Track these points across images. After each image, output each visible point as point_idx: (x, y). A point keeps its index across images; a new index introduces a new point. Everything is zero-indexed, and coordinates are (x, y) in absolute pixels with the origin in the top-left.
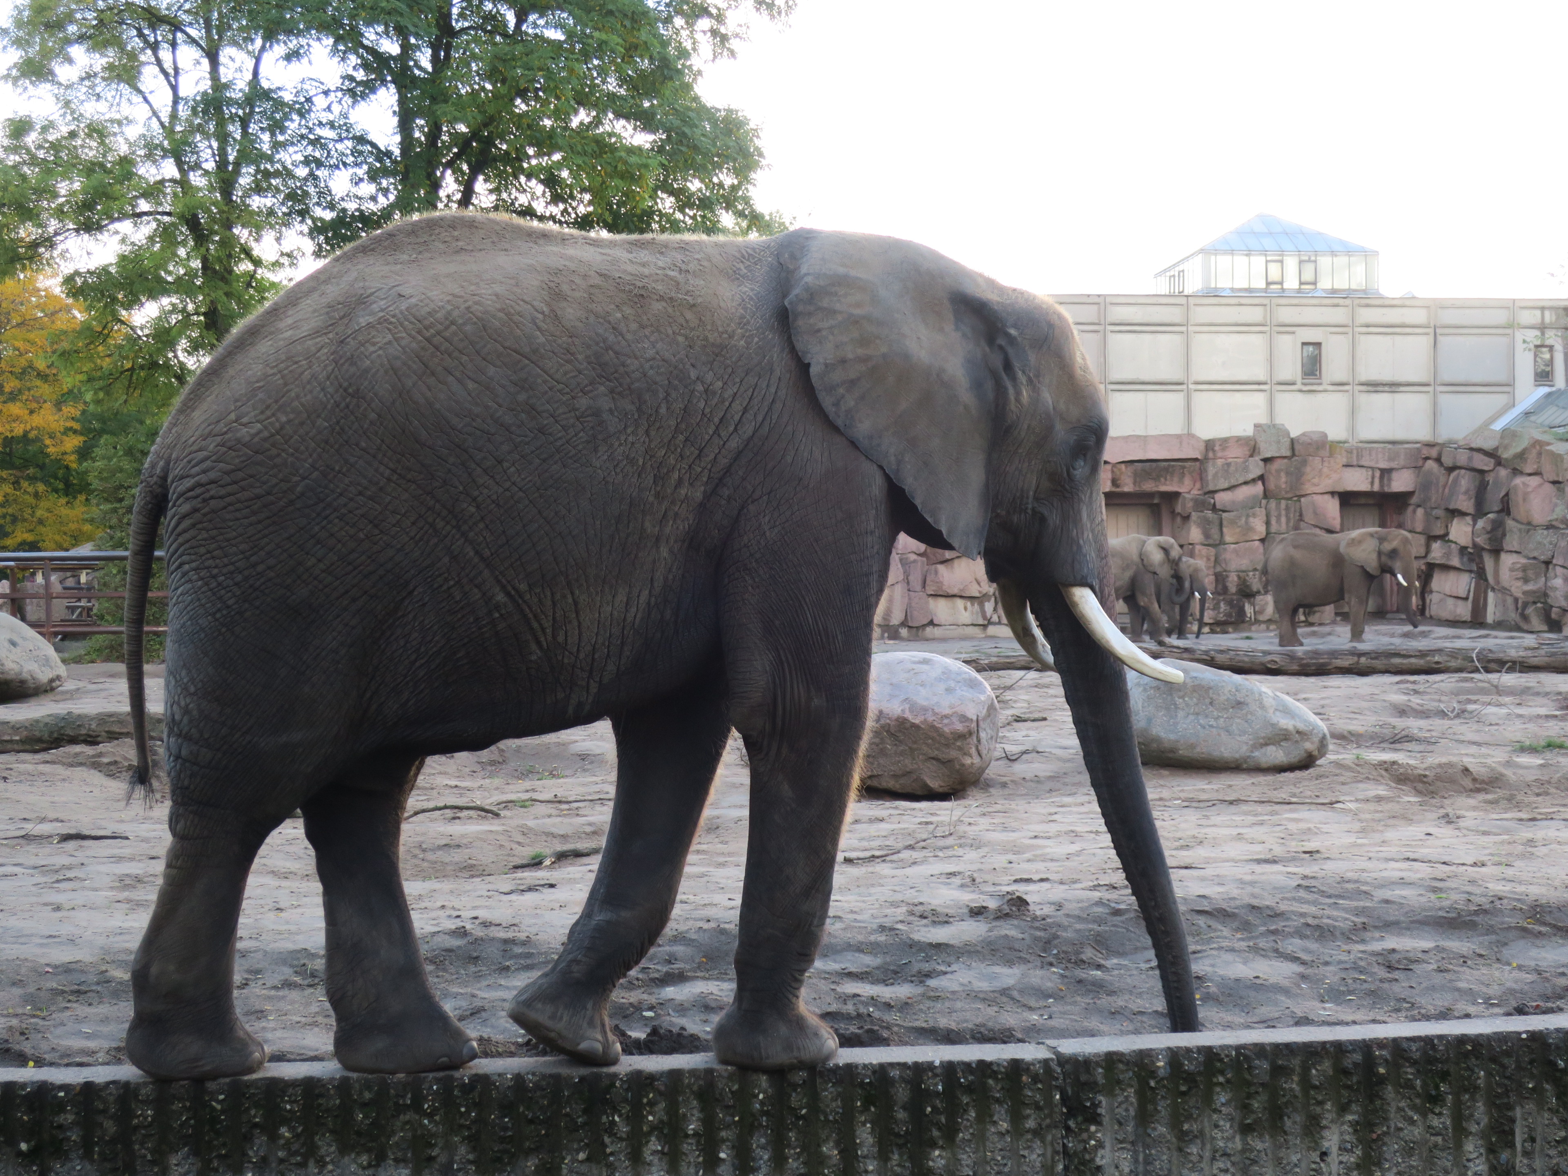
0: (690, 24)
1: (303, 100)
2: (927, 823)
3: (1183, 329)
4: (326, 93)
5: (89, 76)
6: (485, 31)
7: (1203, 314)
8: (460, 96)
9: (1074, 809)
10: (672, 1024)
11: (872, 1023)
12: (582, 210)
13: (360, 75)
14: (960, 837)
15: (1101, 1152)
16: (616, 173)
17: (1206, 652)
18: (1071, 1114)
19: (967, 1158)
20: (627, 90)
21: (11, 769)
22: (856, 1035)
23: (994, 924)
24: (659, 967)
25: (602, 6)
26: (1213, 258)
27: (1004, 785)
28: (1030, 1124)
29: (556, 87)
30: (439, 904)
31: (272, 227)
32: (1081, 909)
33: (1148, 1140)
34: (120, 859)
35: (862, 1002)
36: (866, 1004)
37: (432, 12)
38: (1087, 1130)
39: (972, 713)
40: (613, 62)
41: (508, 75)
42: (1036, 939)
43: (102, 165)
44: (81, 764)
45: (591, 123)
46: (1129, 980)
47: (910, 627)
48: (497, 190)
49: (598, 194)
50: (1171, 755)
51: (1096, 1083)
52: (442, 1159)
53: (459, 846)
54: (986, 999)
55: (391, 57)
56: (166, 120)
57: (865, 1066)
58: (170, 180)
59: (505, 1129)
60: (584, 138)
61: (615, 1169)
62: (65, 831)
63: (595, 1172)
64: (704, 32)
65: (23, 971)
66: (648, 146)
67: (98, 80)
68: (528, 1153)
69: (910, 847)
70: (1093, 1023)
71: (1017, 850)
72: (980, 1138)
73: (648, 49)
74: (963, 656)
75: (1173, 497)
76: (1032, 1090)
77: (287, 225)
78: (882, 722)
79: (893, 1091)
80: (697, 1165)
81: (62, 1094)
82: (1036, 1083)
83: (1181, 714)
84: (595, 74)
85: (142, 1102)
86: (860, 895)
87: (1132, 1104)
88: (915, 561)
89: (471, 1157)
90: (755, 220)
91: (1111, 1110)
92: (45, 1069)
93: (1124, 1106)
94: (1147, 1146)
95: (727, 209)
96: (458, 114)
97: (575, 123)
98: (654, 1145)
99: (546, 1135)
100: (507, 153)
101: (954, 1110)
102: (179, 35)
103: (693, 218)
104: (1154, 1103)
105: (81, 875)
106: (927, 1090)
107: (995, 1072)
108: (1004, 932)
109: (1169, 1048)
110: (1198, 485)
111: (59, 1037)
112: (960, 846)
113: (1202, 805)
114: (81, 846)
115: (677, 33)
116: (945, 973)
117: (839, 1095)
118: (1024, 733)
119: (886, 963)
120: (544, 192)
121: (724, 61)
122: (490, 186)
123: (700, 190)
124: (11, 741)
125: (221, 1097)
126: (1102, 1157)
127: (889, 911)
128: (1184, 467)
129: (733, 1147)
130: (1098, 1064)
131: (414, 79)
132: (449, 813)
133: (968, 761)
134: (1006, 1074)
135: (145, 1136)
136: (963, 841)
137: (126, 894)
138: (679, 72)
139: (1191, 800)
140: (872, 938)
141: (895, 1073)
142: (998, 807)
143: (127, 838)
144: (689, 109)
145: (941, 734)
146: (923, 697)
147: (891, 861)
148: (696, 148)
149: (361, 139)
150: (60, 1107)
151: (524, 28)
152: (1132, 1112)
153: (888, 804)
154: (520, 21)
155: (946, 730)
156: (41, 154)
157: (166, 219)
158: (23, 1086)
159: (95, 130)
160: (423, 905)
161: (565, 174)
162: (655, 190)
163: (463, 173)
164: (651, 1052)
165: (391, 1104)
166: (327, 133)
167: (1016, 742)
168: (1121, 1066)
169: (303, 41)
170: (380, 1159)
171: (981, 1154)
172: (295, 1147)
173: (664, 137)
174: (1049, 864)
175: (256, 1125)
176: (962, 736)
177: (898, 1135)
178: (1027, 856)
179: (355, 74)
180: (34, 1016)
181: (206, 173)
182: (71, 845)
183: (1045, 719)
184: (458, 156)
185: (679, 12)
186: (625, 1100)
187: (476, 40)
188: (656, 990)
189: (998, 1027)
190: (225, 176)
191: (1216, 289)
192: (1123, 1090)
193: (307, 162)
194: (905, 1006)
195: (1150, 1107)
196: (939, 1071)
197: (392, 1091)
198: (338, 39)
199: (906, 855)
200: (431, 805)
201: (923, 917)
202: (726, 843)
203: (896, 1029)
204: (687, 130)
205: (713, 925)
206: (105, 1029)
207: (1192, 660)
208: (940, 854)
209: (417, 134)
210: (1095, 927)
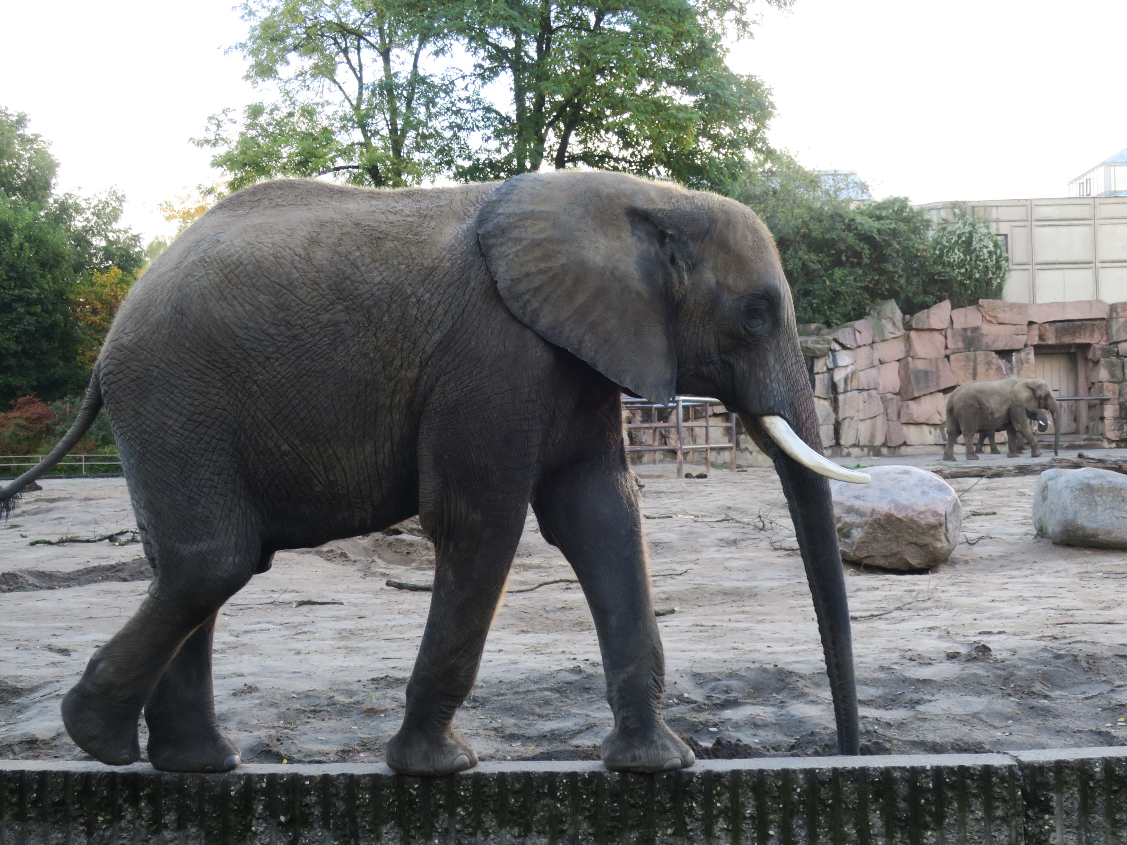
0: (720, 15)
1: (447, 83)
2: (911, 591)
3: (1092, 222)
4: (463, 77)
5: (301, 74)
6: (574, 28)
7: (1106, 210)
8: (557, 75)
9: (1021, 580)
10: (730, 737)
11: (877, 737)
12: (645, 153)
13: (487, 64)
14: (936, 601)
15: (1053, 835)
16: (669, 125)
17: (1115, 462)
18: (1030, 805)
19: (951, 838)
20: (676, 65)
22: (867, 746)
23: (966, 665)
24: (720, 696)
25: (657, 6)
26: (1112, 168)
27: (966, 562)
28: (999, 813)
29: (625, 66)
30: (561, 650)
31: (428, 174)
32: (1031, 654)
33: (1089, 826)
34: (338, 618)
35: (869, 722)
36: (873, 724)
37: (536, 17)
38: (1043, 818)
39: (941, 510)
40: (665, 45)
41: (591, 58)
42: (998, 676)
43: (311, 135)
45: (650, 90)
46: (1069, 707)
47: (889, 447)
48: (584, 141)
49: (657, 140)
50: (1092, 539)
51: (1048, 783)
52: (571, 832)
53: (572, 609)
54: (963, 721)
55: (508, 50)
56: (354, 102)
57: (875, 769)
58: (358, 144)
59: (615, 811)
60: (646, 101)
61: (694, 841)
62: (300, 599)
63: (679, 843)
64: (731, 21)
65: (277, 696)
66: (692, 105)
67: (308, 76)
68: (631, 828)
69: (899, 609)
70: (1044, 739)
71: (979, 610)
72: (962, 823)
73: (690, 35)
74: (931, 467)
75: (1086, 347)
76: (1000, 788)
77: (439, 172)
78: (875, 517)
79: (895, 787)
80: (753, 839)
81: (307, 783)
82: (1003, 783)
83: (1100, 509)
84: (653, 55)
85: (362, 788)
86: (864, 644)
87: (1076, 799)
88: (892, 399)
89: (590, 831)
90: (770, 154)
91: (1060, 803)
92: (296, 765)
93: (1070, 801)
94: (1088, 831)
95: (750, 147)
96: (556, 88)
97: (639, 90)
98: (722, 824)
99: (644, 815)
100: (591, 114)
101: (941, 802)
102: (362, 41)
103: (725, 155)
104: (1094, 799)
105: (312, 629)
106: (921, 787)
107: (972, 775)
108: (973, 671)
109: (1104, 758)
110: (1105, 338)
111: (303, 742)
112: (937, 607)
113: (1118, 576)
114: (311, 609)
115: (711, 22)
116: (930, 701)
117: (856, 789)
118: (980, 524)
119: (887, 694)
120: (618, 141)
121: (746, 40)
122: (579, 138)
123: (730, 135)
125: (416, 786)
126: (1054, 838)
127: (887, 655)
128: (1093, 325)
129: (779, 827)
130: (1049, 769)
131: (525, 64)
132: (563, 585)
133: (939, 545)
134: (980, 776)
135: (364, 812)
136: (938, 604)
137: (343, 643)
138: (713, 51)
139: (1110, 573)
140: (875, 675)
141: (897, 774)
142: (963, 579)
143: (342, 604)
144: (721, 76)
145: (919, 526)
146: (904, 498)
147: (886, 619)
148: (726, 104)
149: (488, 109)
150: (307, 791)
151: (602, 24)
152: (1076, 806)
153: (881, 577)
154: (599, 20)
155: (923, 522)
156: (271, 129)
157: (356, 171)
158: (282, 776)
159: (305, 111)
160: (549, 651)
161: (633, 127)
162: (697, 136)
163: (560, 130)
164: (717, 757)
165: (534, 792)
166: (464, 106)
167: (974, 531)
168: (1067, 771)
169: (447, 42)
170: (527, 831)
171: (962, 834)
172: (468, 822)
173: (703, 97)
174: (1004, 621)
175: (440, 806)
176: (934, 527)
177: (900, 820)
178: (988, 614)
179: (483, 63)
180: (286, 728)
181: (383, 138)
182: (305, 608)
183: (995, 513)
184: (556, 118)
185: (712, 7)
186: (700, 792)
187: (568, 35)
188: (718, 712)
189: (971, 741)
190: (396, 138)
191: (1115, 192)
192: (1070, 789)
193: (451, 127)
194: (901, 725)
195: (1090, 802)
196: (929, 773)
197: (535, 784)
198: (472, 39)
199: (896, 614)
200: (551, 579)
201: (911, 660)
202: (763, 606)
203: (895, 742)
204: (720, 92)
205: (757, 665)
206: (334, 737)
207: (1104, 468)
208: (922, 613)
209: (527, 104)
210: (1043, 667)
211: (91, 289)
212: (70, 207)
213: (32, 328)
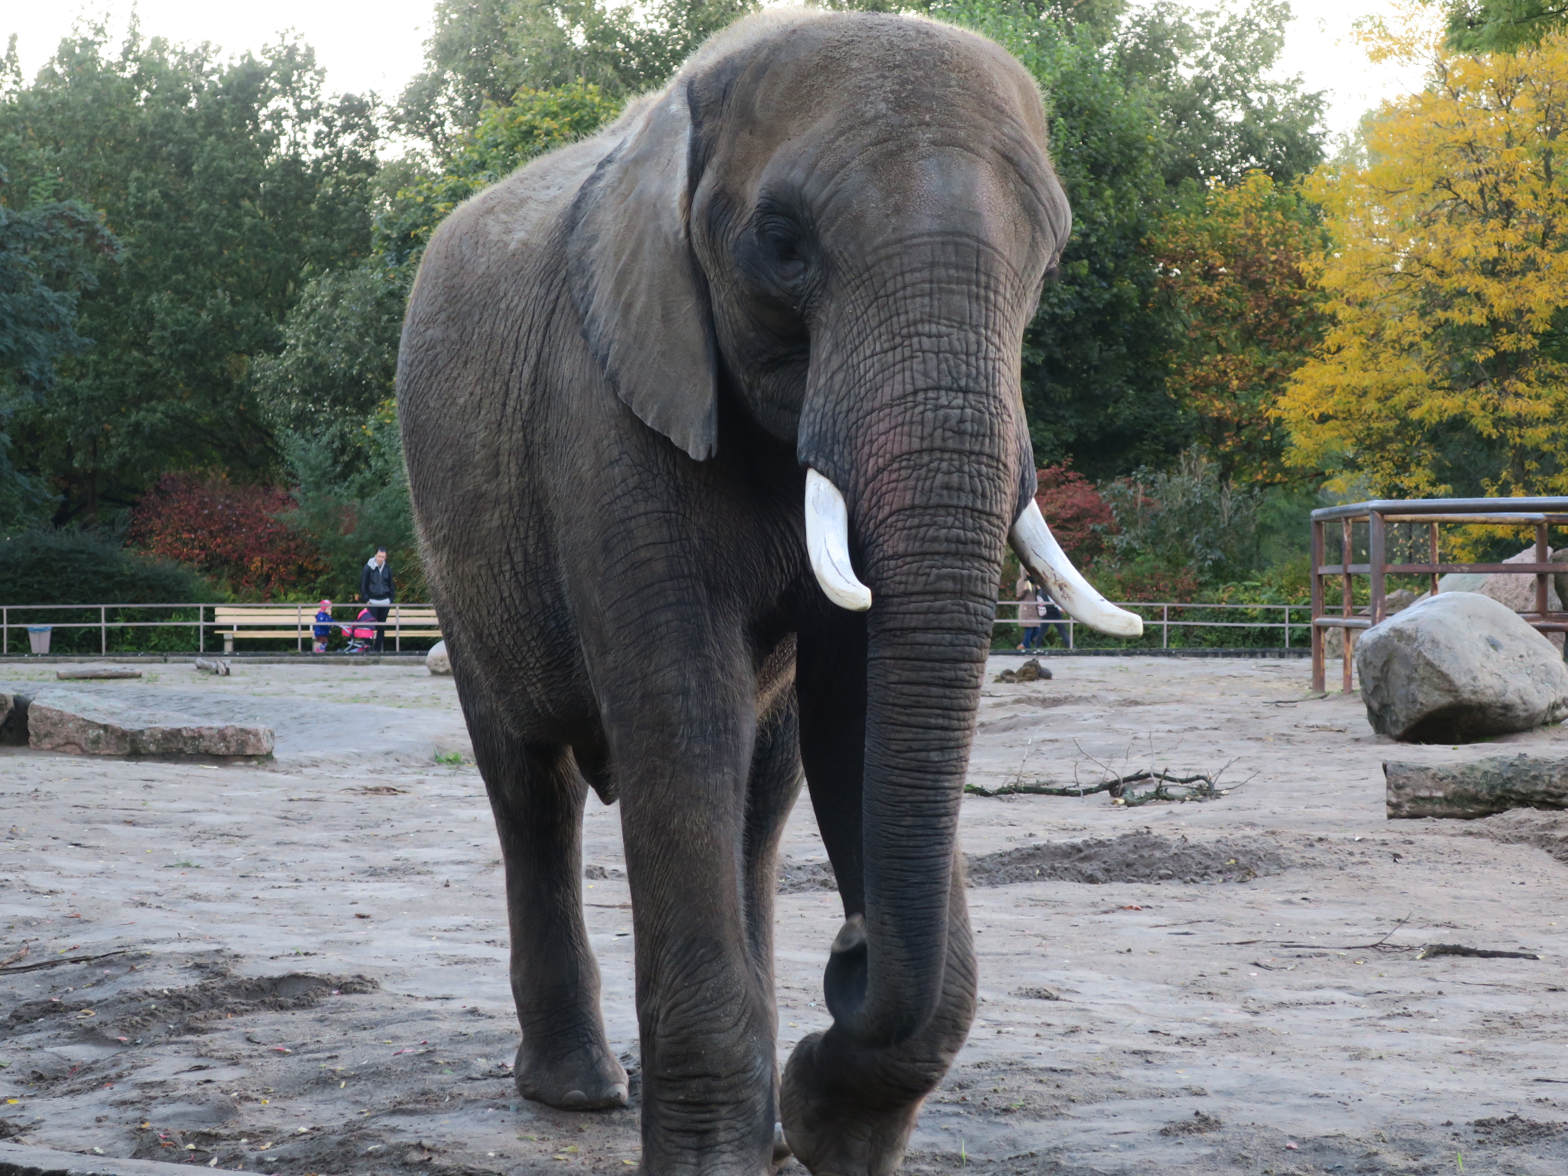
21: (1411, 843)
34: (1502, 988)
44: (1521, 839)
65: (1255, 1142)
105: (1429, 1008)
114: (1454, 966)
124: (1431, 799)
137: (1478, 1042)
143: (1535, 958)
182: (1445, 961)
211: (1202, 221)
212: (1167, 34)
213: (1069, 311)
